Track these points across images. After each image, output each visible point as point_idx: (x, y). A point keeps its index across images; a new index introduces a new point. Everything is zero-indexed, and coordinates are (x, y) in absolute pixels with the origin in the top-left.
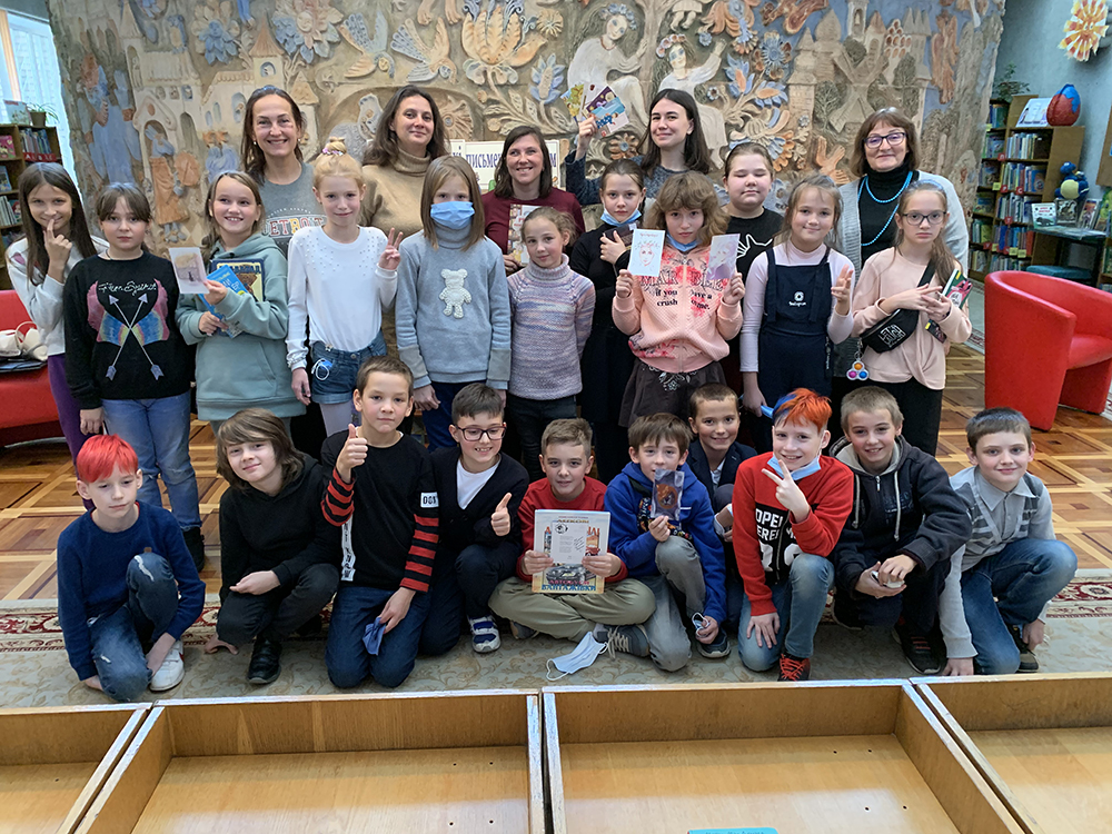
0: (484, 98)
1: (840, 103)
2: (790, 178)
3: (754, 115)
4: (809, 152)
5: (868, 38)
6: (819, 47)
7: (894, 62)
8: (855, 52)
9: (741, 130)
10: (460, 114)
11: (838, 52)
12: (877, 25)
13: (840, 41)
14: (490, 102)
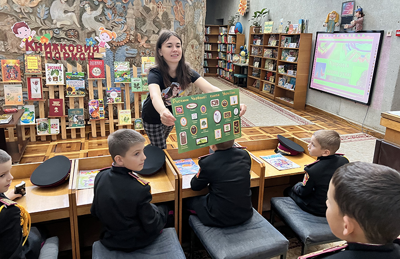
0: (21, 16)
1: (144, 24)
2: (130, 45)
3: (115, 26)
4: (135, 38)
5: (151, 6)
6: (135, 7)
7: (161, 13)
8: (147, 10)
9: (111, 30)
10: (12, 21)
11: (141, 9)
12: (153, 2)
13: (142, 6)
14: (23, 18)
